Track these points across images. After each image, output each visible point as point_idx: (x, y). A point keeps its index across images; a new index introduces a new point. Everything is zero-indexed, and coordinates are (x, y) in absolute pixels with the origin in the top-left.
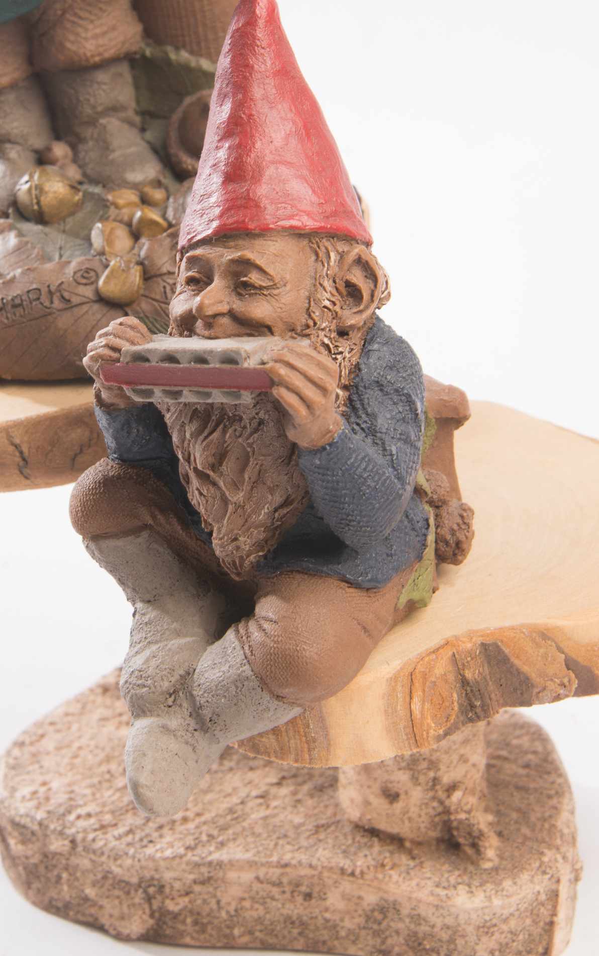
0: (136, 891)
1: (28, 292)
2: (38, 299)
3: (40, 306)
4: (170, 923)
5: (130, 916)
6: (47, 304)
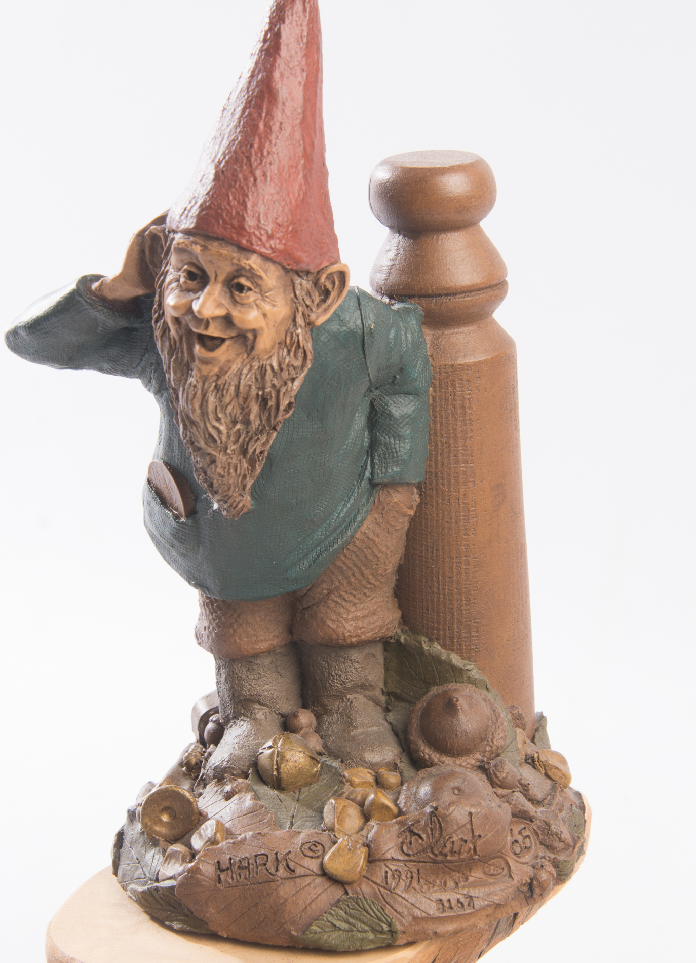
1: (256, 856)
2: (265, 864)
3: (265, 871)
6: (272, 870)
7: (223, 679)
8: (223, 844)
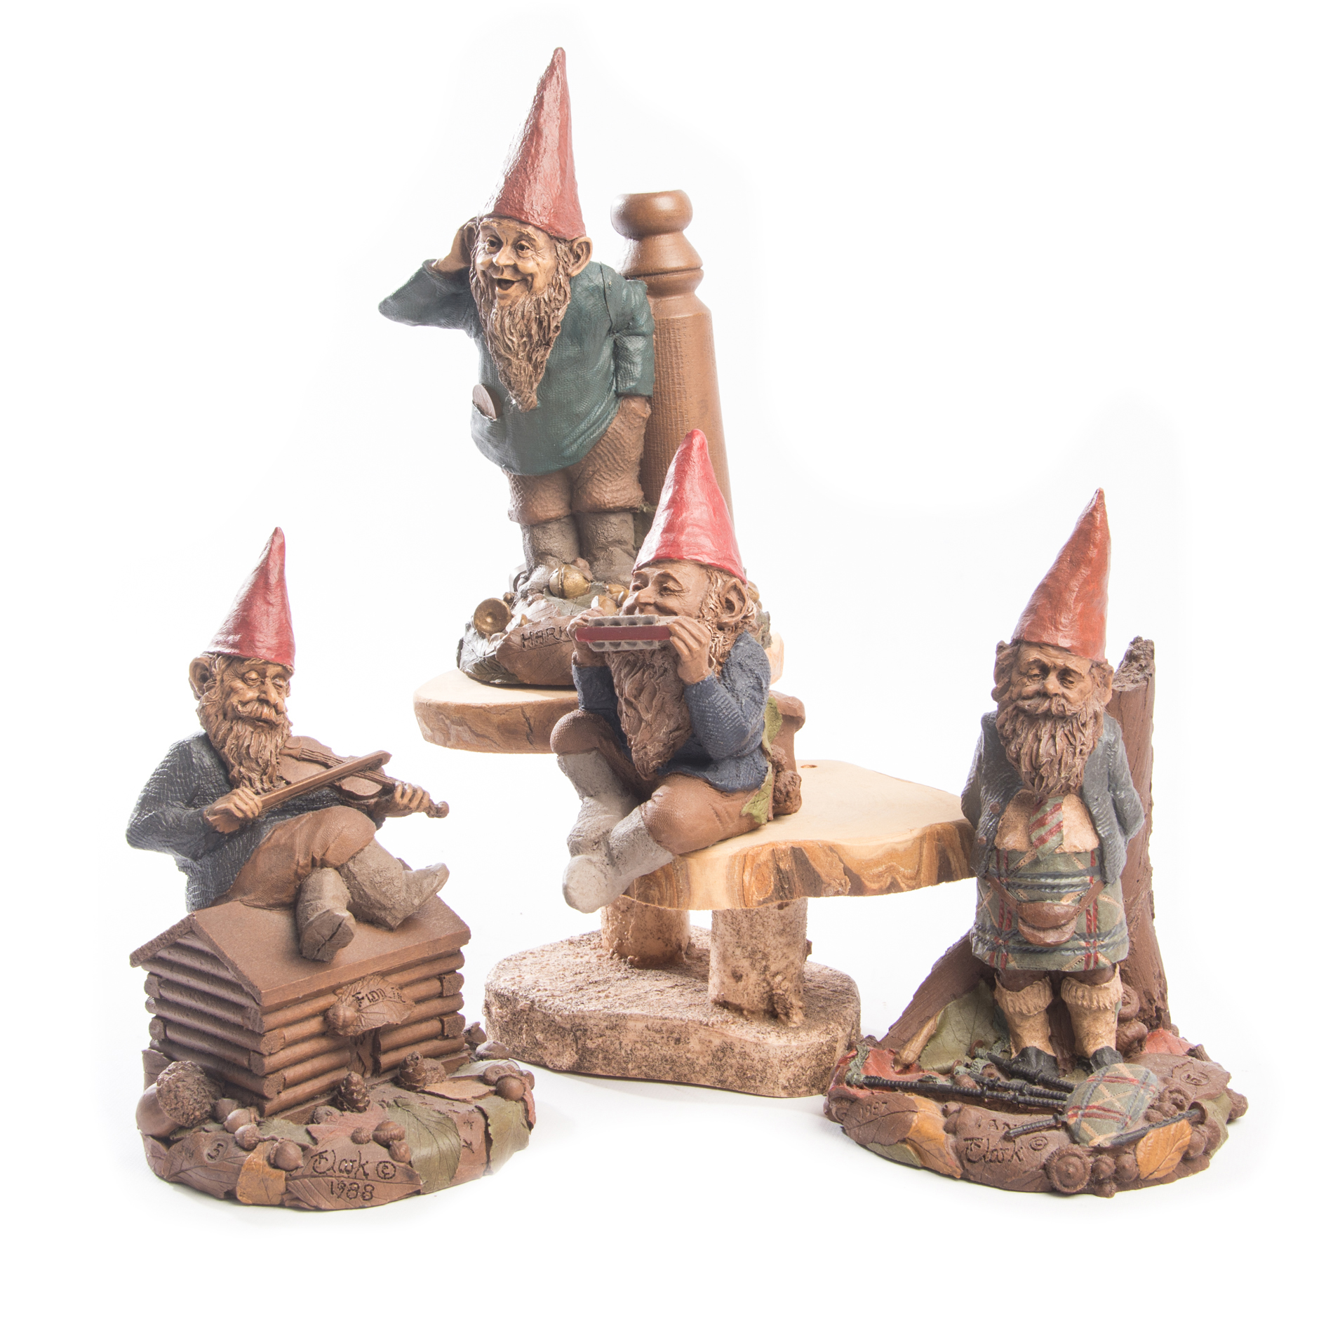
0: (569, 1034)
1: (547, 630)
2: (553, 634)
3: (553, 638)
4: (588, 1058)
5: (564, 1052)
6: (558, 637)
7: (527, 541)
8: (526, 626)
